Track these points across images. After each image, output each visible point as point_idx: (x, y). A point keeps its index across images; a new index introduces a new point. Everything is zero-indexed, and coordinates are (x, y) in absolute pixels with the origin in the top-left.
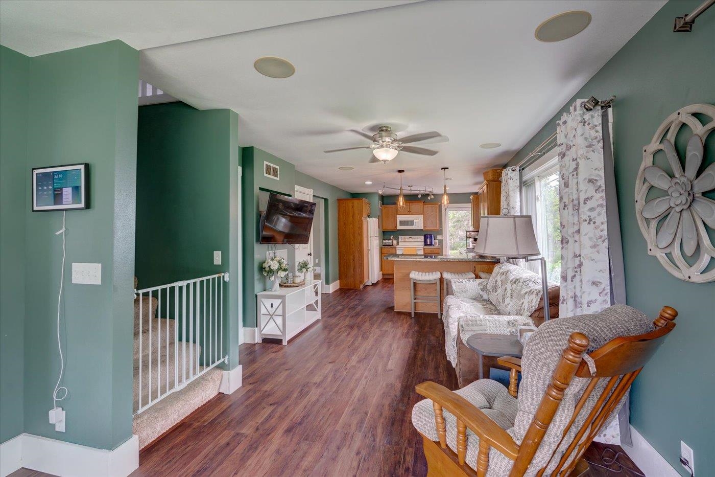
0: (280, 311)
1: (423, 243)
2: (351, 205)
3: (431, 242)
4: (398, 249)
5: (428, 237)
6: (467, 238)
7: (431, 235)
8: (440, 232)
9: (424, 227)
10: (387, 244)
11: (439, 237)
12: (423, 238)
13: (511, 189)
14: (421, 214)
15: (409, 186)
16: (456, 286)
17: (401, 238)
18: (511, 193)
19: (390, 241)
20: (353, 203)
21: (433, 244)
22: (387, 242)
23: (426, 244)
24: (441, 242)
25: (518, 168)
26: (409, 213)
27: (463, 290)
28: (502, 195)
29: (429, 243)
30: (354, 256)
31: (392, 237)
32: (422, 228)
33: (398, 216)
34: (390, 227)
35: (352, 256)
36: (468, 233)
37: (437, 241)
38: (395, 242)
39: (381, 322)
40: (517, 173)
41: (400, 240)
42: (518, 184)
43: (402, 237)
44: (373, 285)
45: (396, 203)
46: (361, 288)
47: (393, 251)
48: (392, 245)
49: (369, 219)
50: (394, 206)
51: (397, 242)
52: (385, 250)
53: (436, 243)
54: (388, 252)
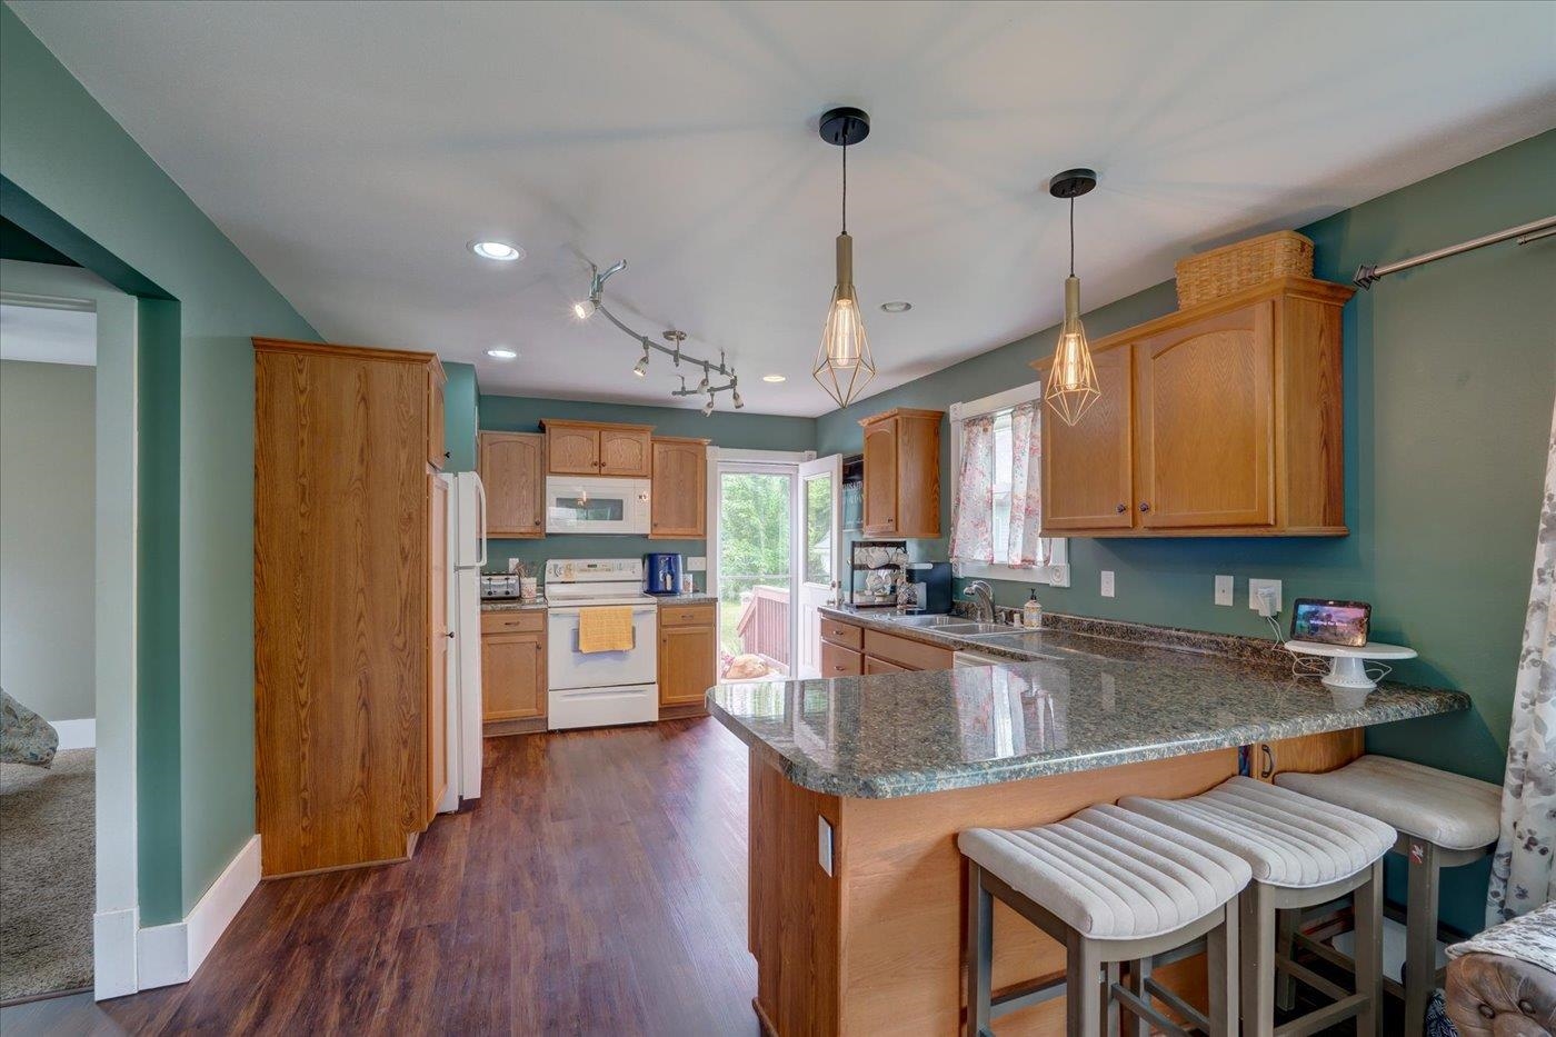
1: (639, 588)
3: (673, 582)
4: (556, 615)
6: (854, 567)
7: (676, 555)
9: (654, 525)
10: (500, 592)
11: (695, 563)
12: (635, 569)
14: (645, 477)
15: (668, 335)
17: (554, 569)
19: (513, 580)
20: (366, 378)
21: (680, 587)
22: (499, 585)
23: (652, 588)
24: (701, 579)
26: (596, 470)
29: (669, 588)
30: (366, 683)
31: (513, 562)
32: (647, 531)
33: (550, 480)
34: (521, 524)
35: (355, 682)
37: (691, 577)
38: (530, 583)
41: (549, 577)
43: (561, 563)
44: (467, 806)
45: (542, 428)
46: (410, 854)
47: (537, 624)
48: (518, 599)
49: (448, 477)
50: (533, 439)
51: (541, 585)
52: (498, 622)
53: (685, 580)
54: (509, 629)
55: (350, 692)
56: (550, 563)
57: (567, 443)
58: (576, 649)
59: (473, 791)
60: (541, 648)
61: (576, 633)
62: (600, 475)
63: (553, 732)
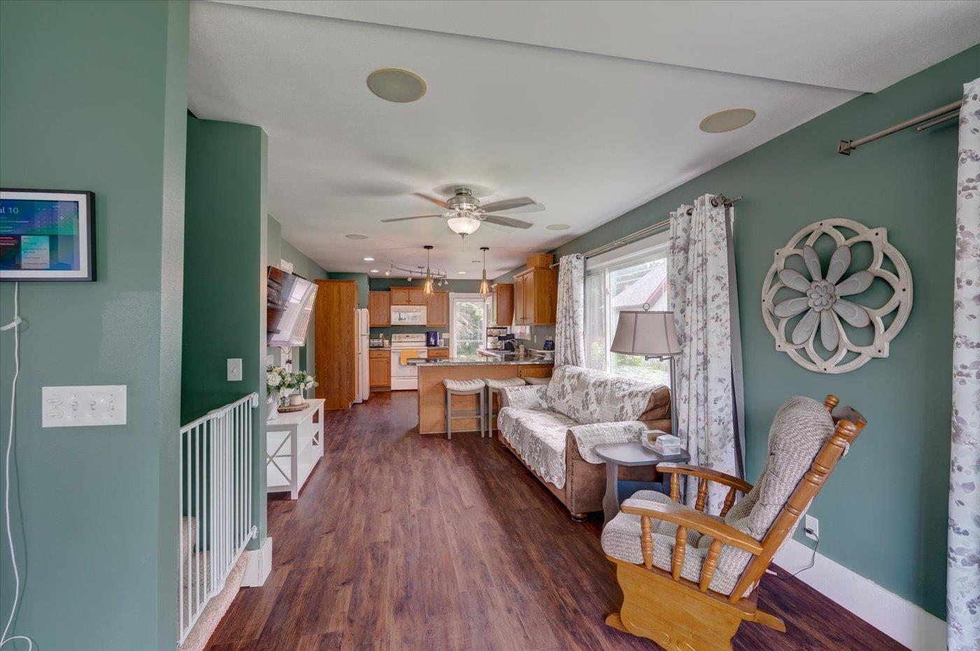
0: (287, 449)
1: (425, 344)
2: (336, 289)
3: (436, 342)
4: (394, 352)
5: (431, 334)
6: (488, 336)
7: (436, 332)
8: (446, 329)
9: (428, 322)
10: (376, 345)
11: (445, 335)
12: (424, 337)
13: (574, 280)
14: (424, 305)
16: (512, 396)
17: (395, 337)
18: (575, 285)
19: (381, 341)
20: (339, 287)
21: (438, 344)
22: (376, 342)
23: (428, 344)
24: (447, 341)
25: (583, 258)
26: (407, 303)
27: (520, 399)
28: (559, 285)
29: (433, 344)
30: (340, 363)
31: (381, 335)
32: (425, 324)
33: (392, 306)
34: (383, 322)
35: (336, 363)
36: (489, 330)
37: (443, 340)
38: (387, 342)
39: (413, 450)
40: (581, 262)
41: (393, 340)
42: (582, 274)
43: (397, 335)
44: (364, 402)
45: (389, 290)
46: (350, 407)
47: (386, 355)
48: (383, 347)
49: (359, 310)
50: (387, 293)
51: (390, 342)
52: (375, 354)
53: (441, 342)
54: (379, 356)
55: (336, 366)
56: (393, 335)
57: (398, 294)
58: (400, 363)
59: (366, 398)
60: (389, 363)
61: (400, 358)
62: (409, 305)
63: (393, 391)
